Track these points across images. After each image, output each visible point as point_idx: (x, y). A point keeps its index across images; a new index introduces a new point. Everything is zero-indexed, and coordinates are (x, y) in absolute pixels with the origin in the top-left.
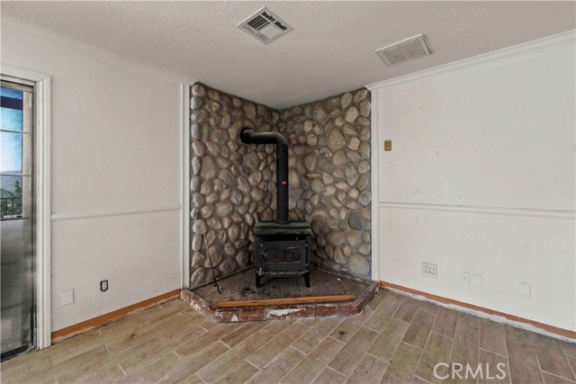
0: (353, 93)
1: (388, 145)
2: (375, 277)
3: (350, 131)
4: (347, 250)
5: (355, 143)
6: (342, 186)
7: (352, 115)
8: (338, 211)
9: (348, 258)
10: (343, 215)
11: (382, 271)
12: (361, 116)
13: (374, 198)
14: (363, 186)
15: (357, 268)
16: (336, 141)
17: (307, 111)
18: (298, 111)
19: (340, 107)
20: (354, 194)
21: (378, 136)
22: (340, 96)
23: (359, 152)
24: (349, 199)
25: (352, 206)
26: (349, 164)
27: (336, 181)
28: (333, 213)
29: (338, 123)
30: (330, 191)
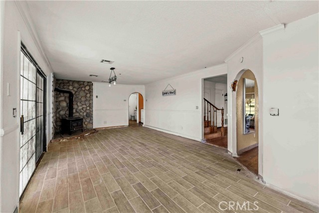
0: (88, 82)
1: (97, 97)
2: (94, 128)
3: (87, 92)
4: (86, 123)
5: (88, 95)
6: (84, 106)
7: (87, 88)
8: (83, 113)
9: (86, 125)
10: (85, 114)
11: (96, 125)
12: (90, 89)
13: (94, 109)
14: (91, 106)
15: (89, 126)
16: (82, 94)
17: (71, 83)
18: (67, 82)
19: (84, 85)
20: (88, 108)
21: (94, 94)
22: (84, 82)
23: (90, 97)
24: (87, 109)
25: (88, 111)
26: (86, 100)
27: (83, 105)
28: (81, 114)
29: (83, 89)
30: (80, 108)
